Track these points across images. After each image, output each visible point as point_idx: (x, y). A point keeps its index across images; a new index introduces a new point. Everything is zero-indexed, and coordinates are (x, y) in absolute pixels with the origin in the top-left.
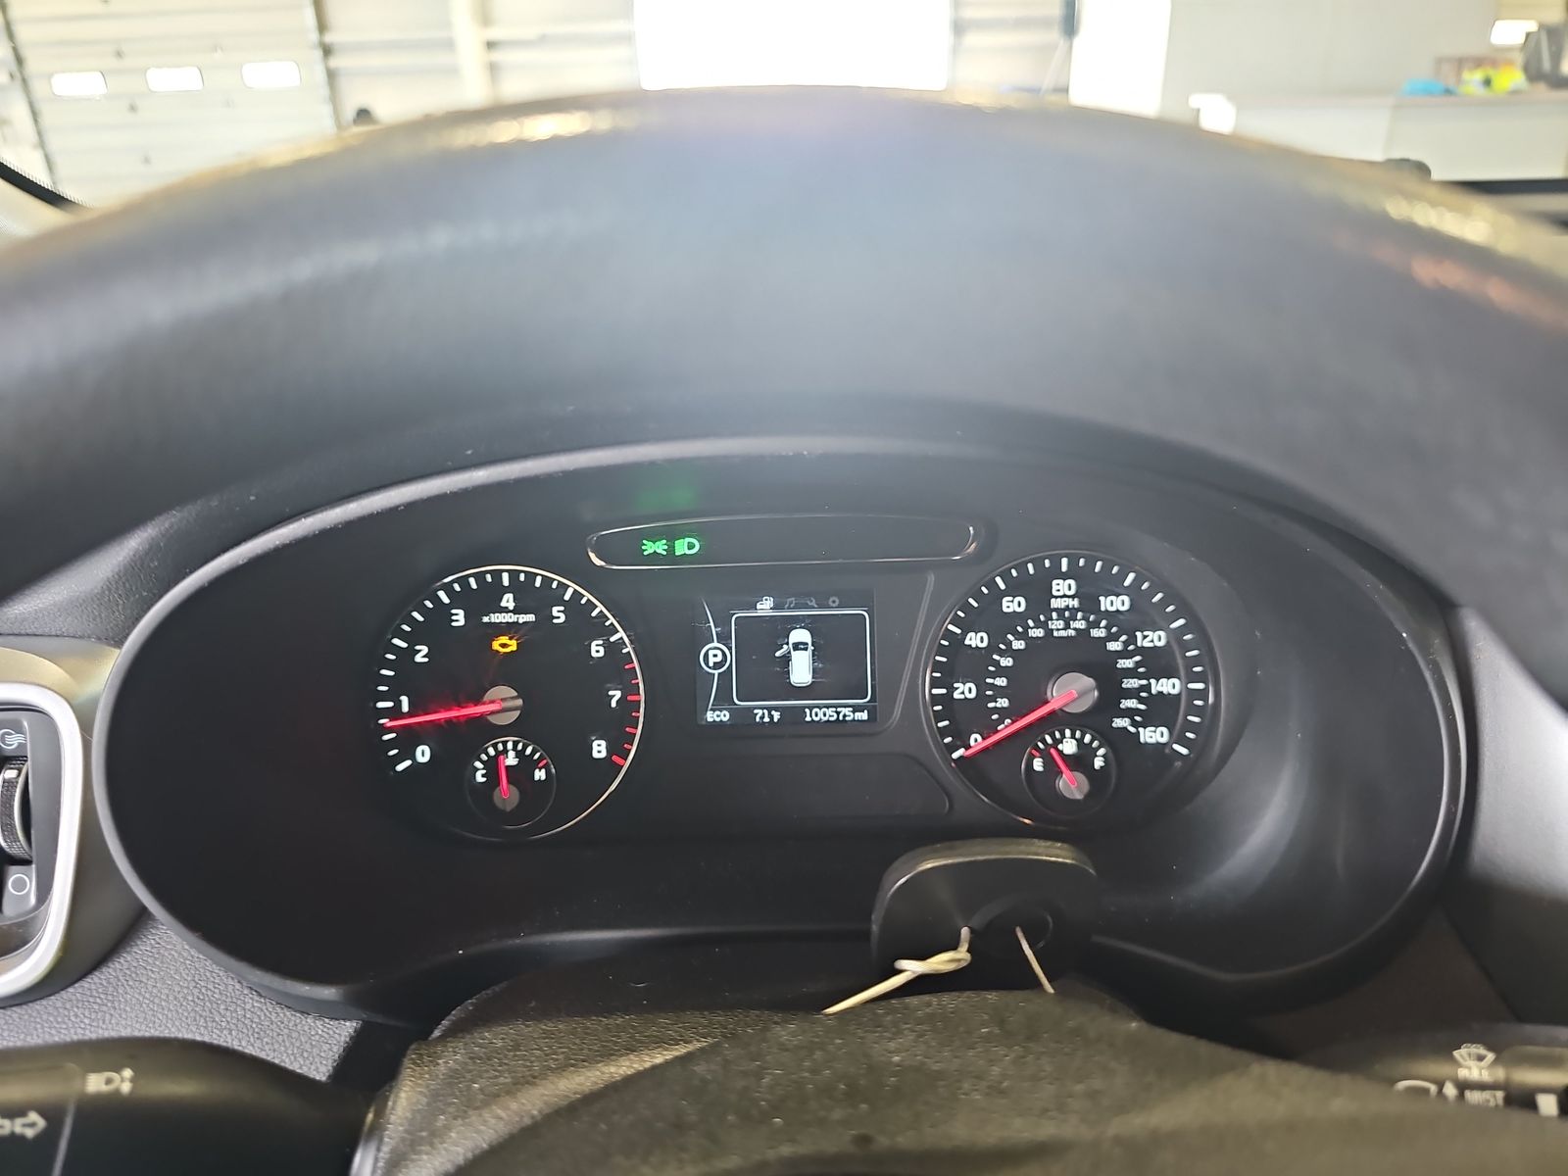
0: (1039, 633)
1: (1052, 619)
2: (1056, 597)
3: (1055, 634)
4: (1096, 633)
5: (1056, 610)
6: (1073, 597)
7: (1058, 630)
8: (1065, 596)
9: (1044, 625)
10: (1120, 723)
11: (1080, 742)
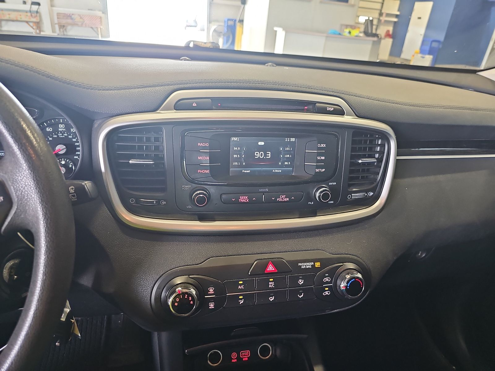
0: (56, 136)
1: (59, 133)
2: (60, 128)
3: (60, 137)
4: (70, 137)
5: (60, 131)
6: (64, 128)
7: (60, 136)
8: (62, 128)
9: (57, 135)
10: (75, 157)
11: (66, 162)
